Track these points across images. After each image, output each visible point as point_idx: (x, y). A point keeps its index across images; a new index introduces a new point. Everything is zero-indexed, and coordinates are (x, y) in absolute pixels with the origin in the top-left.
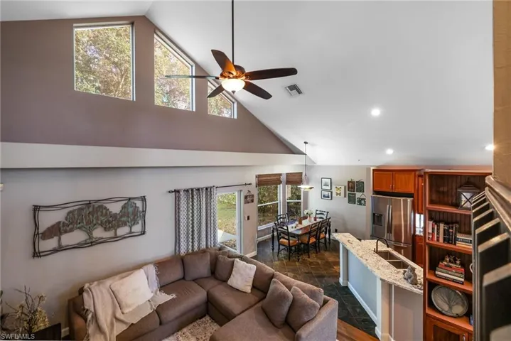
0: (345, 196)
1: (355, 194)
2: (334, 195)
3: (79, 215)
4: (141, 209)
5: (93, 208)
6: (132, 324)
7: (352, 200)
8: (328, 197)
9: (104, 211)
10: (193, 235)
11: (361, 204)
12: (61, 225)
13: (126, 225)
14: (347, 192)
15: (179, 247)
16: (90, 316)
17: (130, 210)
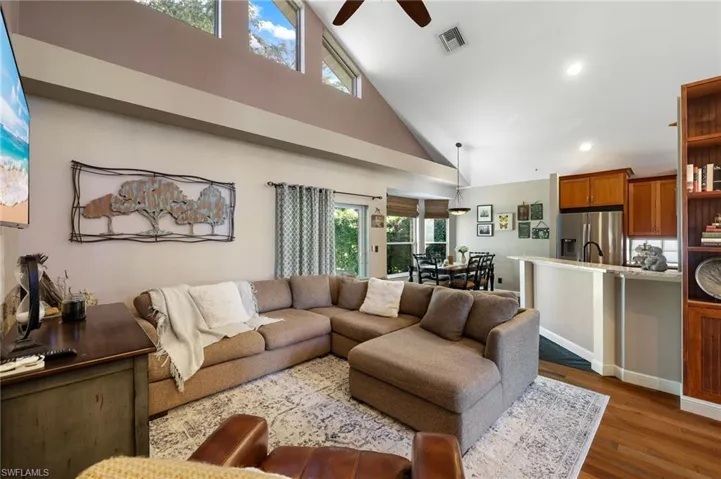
0: (514, 229)
1: (529, 224)
2: (497, 228)
3: (139, 190)
4: (228, 202)
5: (160, 186)
6: (226, 337)
7: (524, 232)
8: (488, 232)
9: (176, 193)
10: (301, 257)
11: (538, 237)
12: (113, 200)
13: (205, 222)
14: (517, 222)
15: (282, 270)
16: (161, 322)
17: (213, 200)
